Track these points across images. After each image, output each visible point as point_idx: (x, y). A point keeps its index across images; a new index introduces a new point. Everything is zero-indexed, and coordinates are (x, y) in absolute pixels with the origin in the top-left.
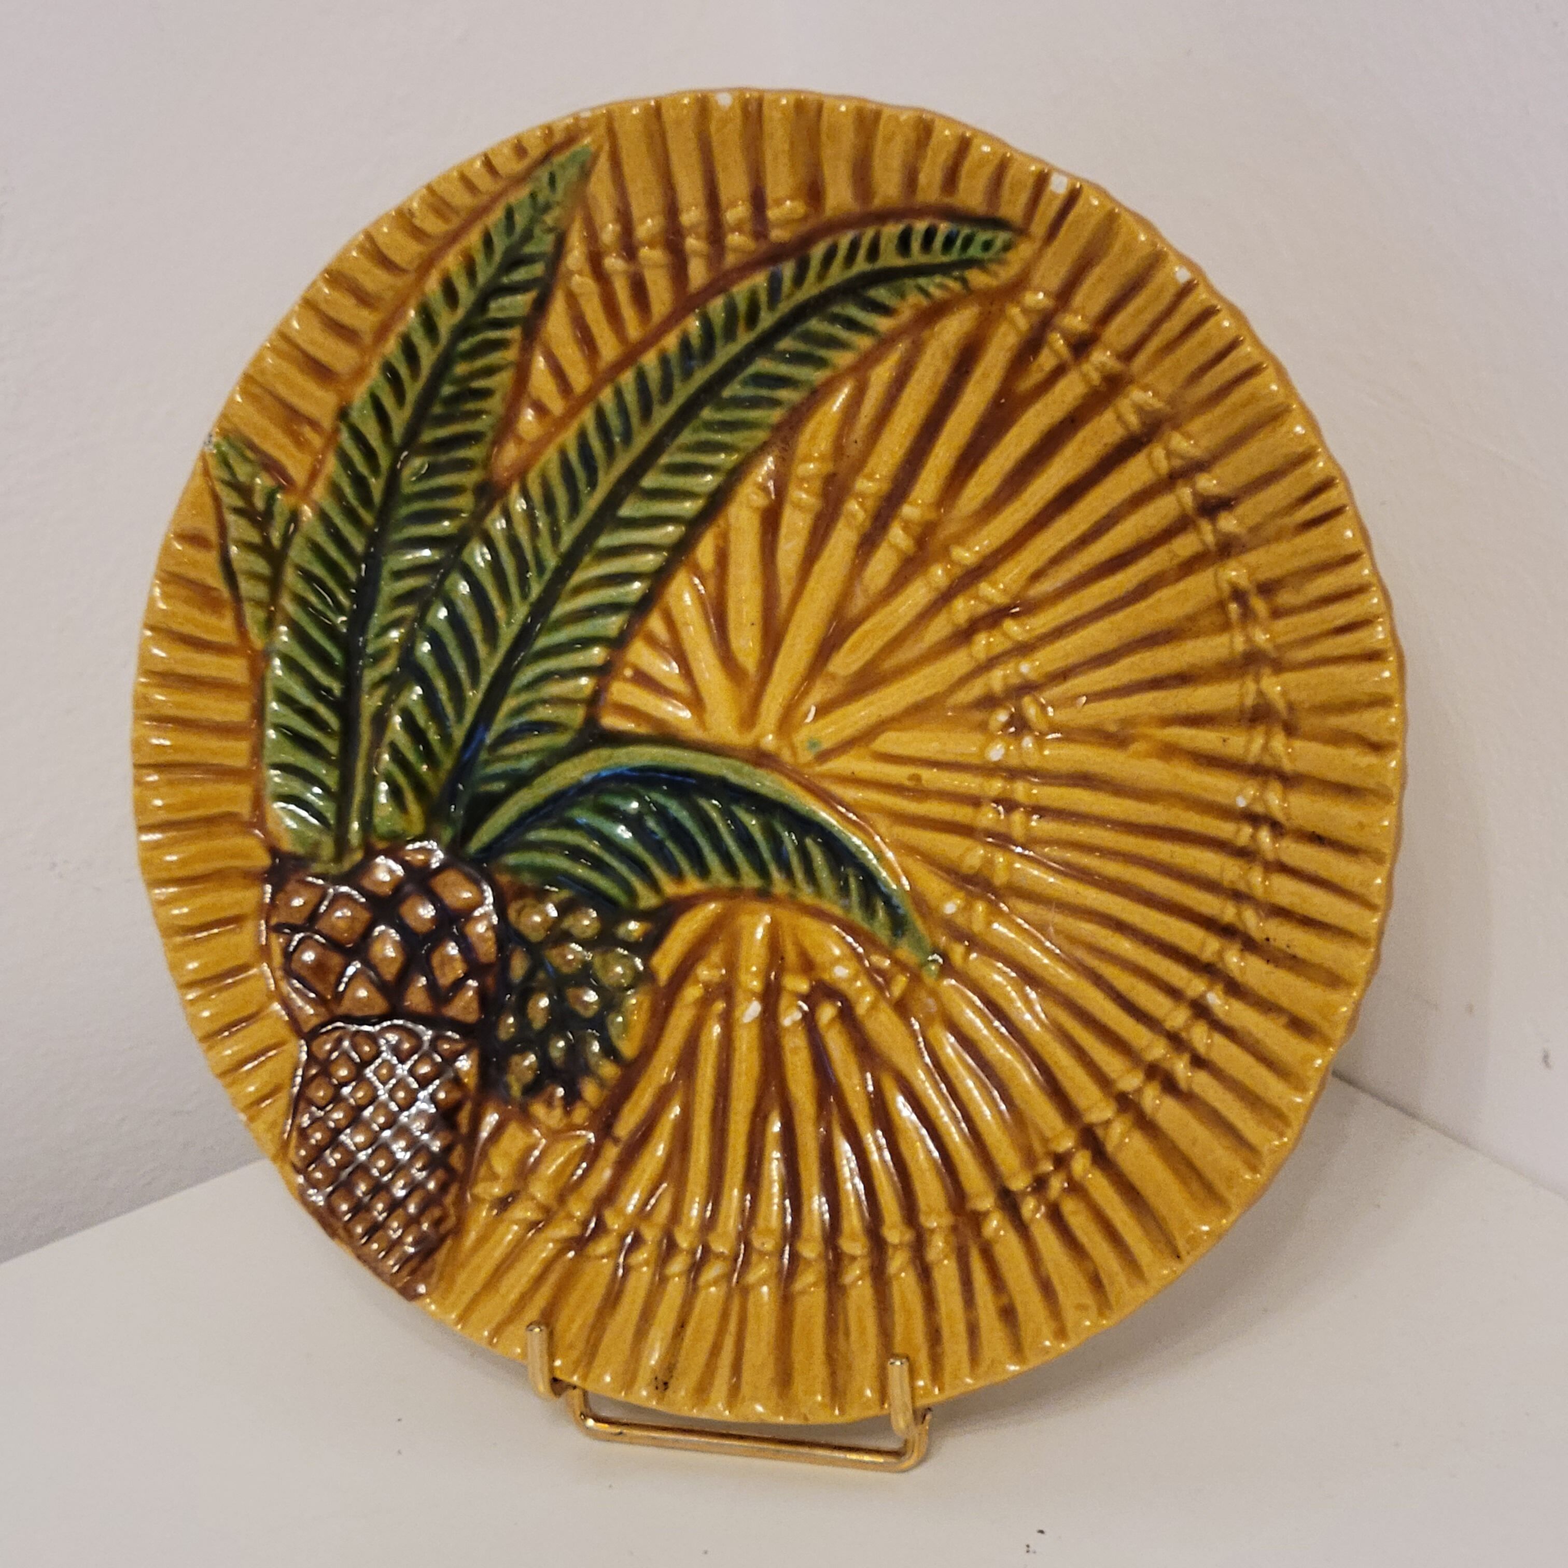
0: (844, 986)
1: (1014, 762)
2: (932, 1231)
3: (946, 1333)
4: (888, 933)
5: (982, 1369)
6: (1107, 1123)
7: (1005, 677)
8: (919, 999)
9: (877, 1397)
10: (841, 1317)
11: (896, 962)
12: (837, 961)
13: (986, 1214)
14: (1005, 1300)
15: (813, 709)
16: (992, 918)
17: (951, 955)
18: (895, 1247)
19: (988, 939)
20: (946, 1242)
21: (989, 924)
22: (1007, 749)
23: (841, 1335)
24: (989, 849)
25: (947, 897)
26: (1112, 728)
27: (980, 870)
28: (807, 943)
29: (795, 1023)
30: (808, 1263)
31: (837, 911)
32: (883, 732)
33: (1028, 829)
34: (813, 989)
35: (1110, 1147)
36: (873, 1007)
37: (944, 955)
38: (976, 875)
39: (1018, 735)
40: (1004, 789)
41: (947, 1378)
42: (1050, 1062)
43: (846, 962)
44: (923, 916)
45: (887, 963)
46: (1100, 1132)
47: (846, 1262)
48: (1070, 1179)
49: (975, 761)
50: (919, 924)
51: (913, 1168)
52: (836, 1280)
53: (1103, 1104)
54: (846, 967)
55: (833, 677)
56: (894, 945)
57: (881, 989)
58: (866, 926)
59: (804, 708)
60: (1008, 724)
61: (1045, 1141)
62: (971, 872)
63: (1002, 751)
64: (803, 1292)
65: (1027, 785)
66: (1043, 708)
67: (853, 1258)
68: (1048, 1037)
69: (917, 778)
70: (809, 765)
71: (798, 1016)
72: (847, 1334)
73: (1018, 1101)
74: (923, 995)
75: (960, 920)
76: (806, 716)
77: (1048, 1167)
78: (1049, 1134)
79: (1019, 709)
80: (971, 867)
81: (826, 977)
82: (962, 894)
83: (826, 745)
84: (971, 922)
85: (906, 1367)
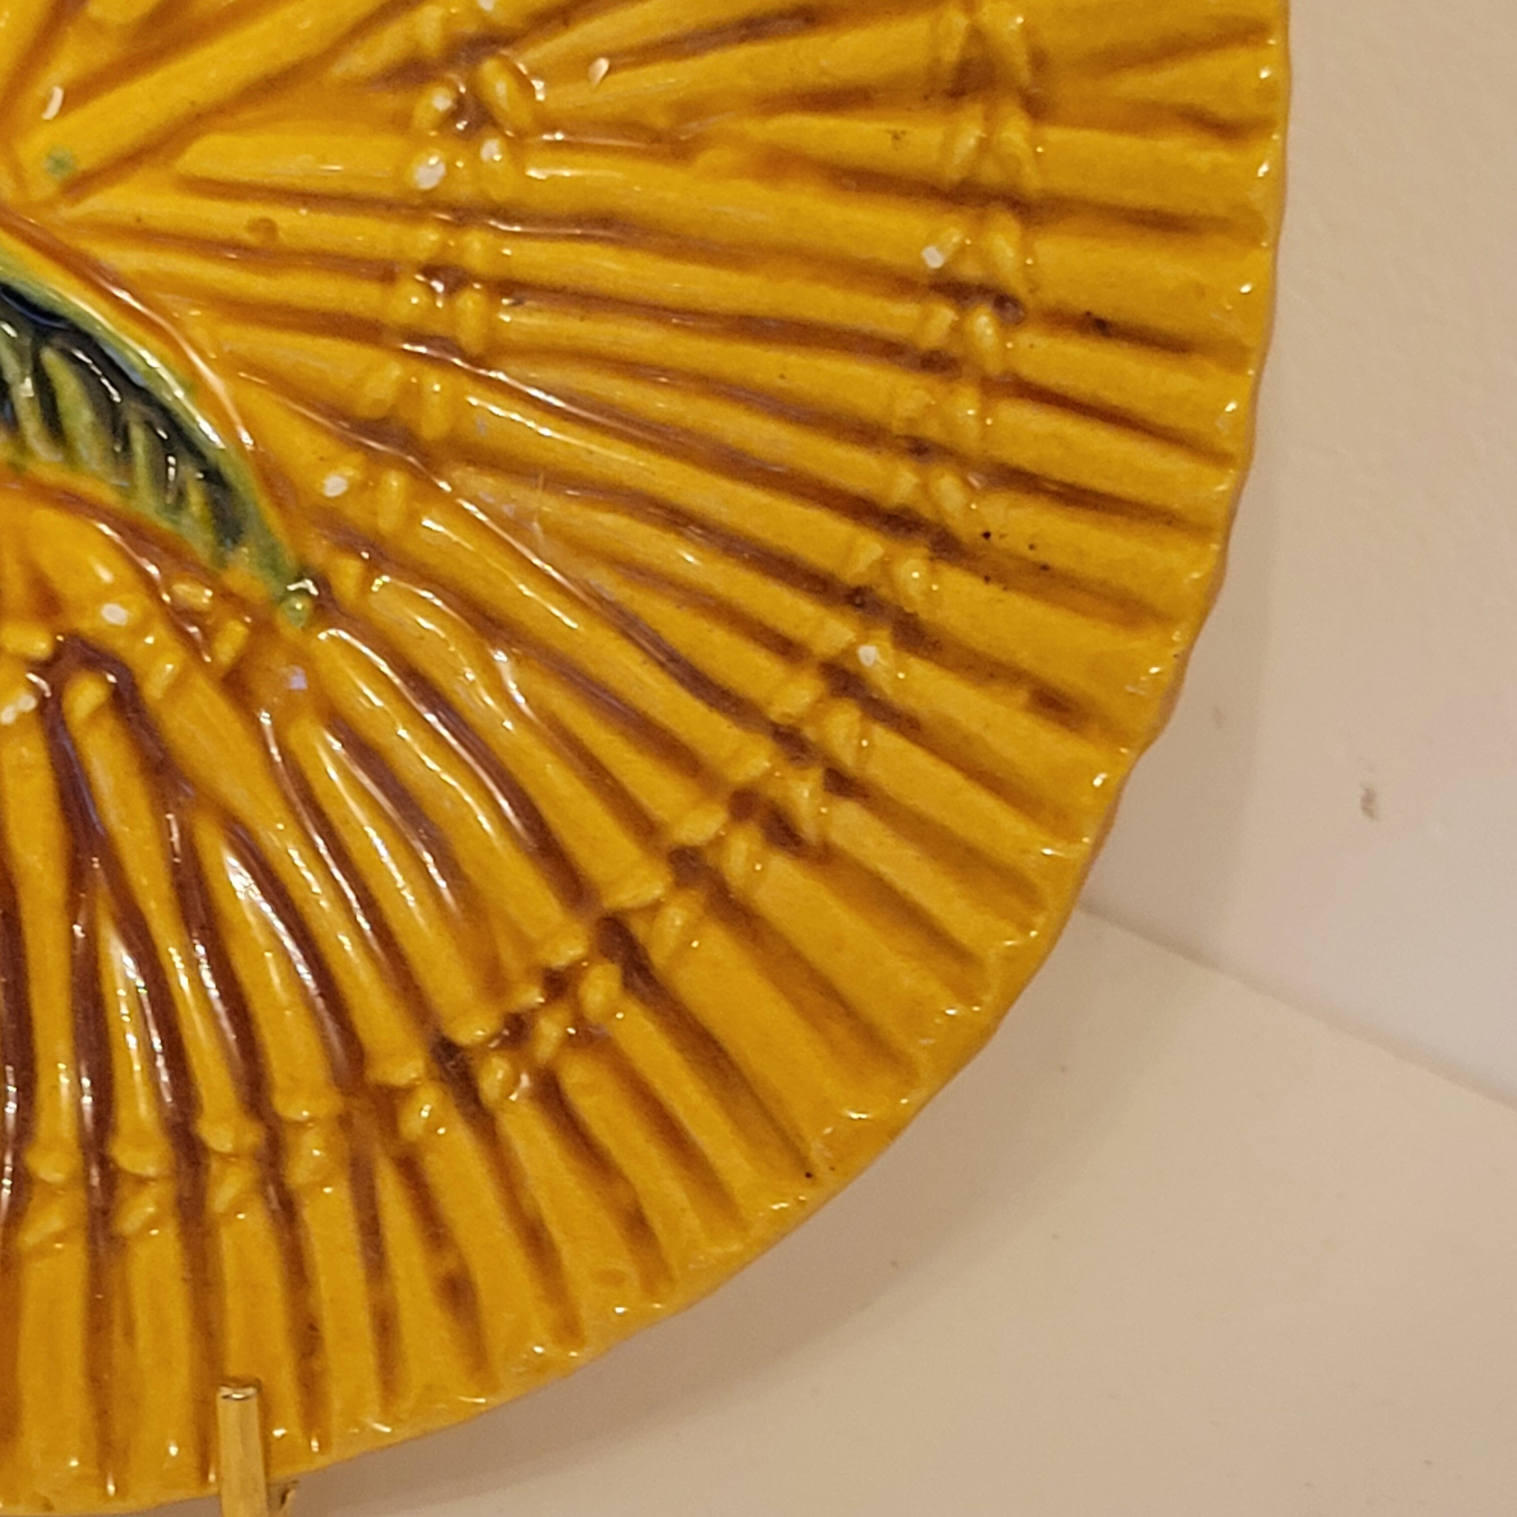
0: (120, 644)
1: (464, 192)
2: (301, 1126)
3: (329, 1329)
4: (209, 537)
5: (406, 1405)
6: (654, 908)
7: (448, 20)
8: (269, 670)
9: (192, 1460)
10: (117, 1303)
11: (224, 595)
12: (105, 594)
13: (407, 1092)
14: (450, 1263)
15: (58, 94)
16: (417, 505)
17: (335, 582)
18: (225, 1158)
19: (409, 546)
20: (328, 1148)
21: (413, 518)
22: (450, 166)
23: (117, 1334)
24: (415, 365)
25: (327, 463)
26: (661, 121)
27: (394, 407)
28: (47, 561)
29: (22, 717)
30: (51, 1191)
31: (108, 496)
32: (197, 136)
33: (493, 326)
34: (58, 653)
35: (659, 957)
36: (179, 684)
37: (322, 582)
38: (385, 420)
39: (473, 136)
40: (445, 246)
41: (336, 1421)
42: (532, 790)
43: (126, 597)
44: (279, 503)
45: (205, 596)
46: (639, 928)
47: (124, 1189)
48: (579, 1020)
49: (387, 191)
50: (272, 518)
51: (258, 1005)
52: (106, 1224)
53: (644, 871)
54: (124, 605)
55: (99, 27)
56: (222, 562)
57: (193, 647)
58: (165, 525)
59: (39, 92)
60: (454, 115)
61: (525, 945)
62: (377, 414)
63: (441, 170)
64: (41, 1251)
65: (490, 237)
66: (524, 84)
67: (142, 1181)
68: (527, 741)
69: (269, 227)
70: (50, 204)
71: (29, 703)
72: (130, 1333)
73: (468, 869)
74: (277, 662)
75: (354, 511)
76: (44, 105)
77: (534, 996)
78: (533, 933)
79: (473, 87)
80: (377, 402)
81: (85, 625)
82: (357, 458)
83: (85, 164)
84: (375, 514)
85: (254, 1404)
